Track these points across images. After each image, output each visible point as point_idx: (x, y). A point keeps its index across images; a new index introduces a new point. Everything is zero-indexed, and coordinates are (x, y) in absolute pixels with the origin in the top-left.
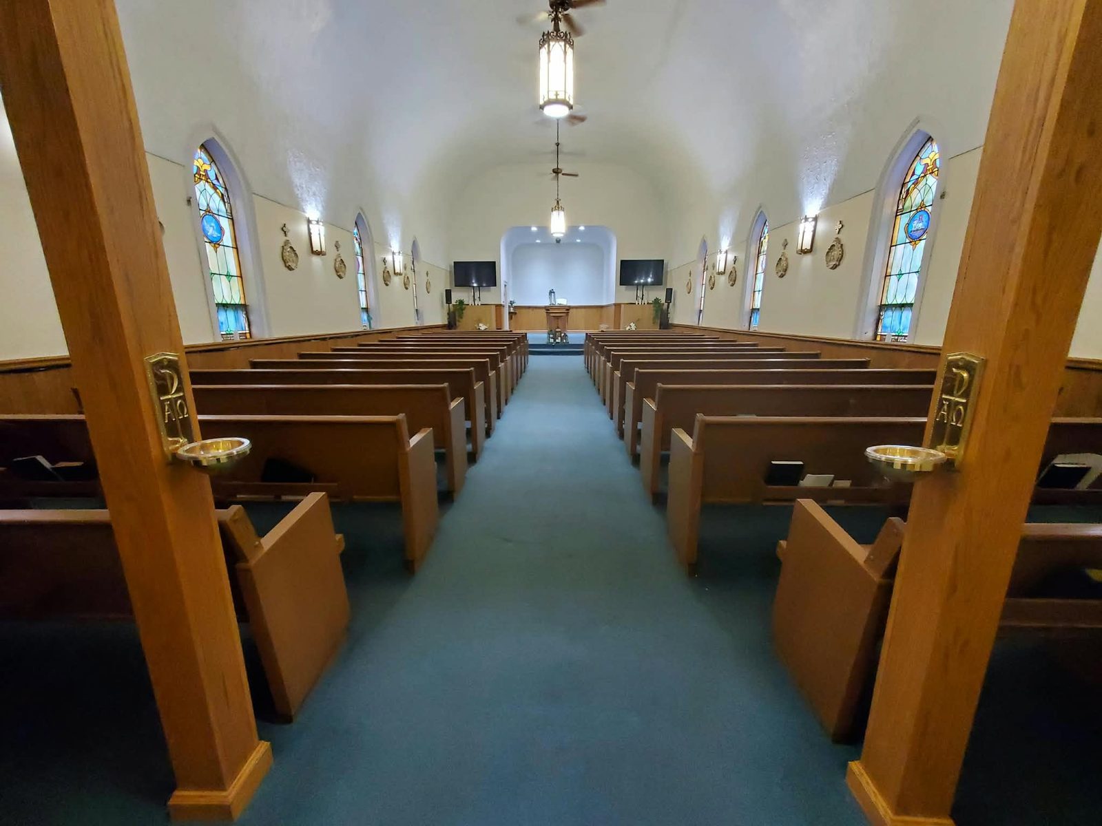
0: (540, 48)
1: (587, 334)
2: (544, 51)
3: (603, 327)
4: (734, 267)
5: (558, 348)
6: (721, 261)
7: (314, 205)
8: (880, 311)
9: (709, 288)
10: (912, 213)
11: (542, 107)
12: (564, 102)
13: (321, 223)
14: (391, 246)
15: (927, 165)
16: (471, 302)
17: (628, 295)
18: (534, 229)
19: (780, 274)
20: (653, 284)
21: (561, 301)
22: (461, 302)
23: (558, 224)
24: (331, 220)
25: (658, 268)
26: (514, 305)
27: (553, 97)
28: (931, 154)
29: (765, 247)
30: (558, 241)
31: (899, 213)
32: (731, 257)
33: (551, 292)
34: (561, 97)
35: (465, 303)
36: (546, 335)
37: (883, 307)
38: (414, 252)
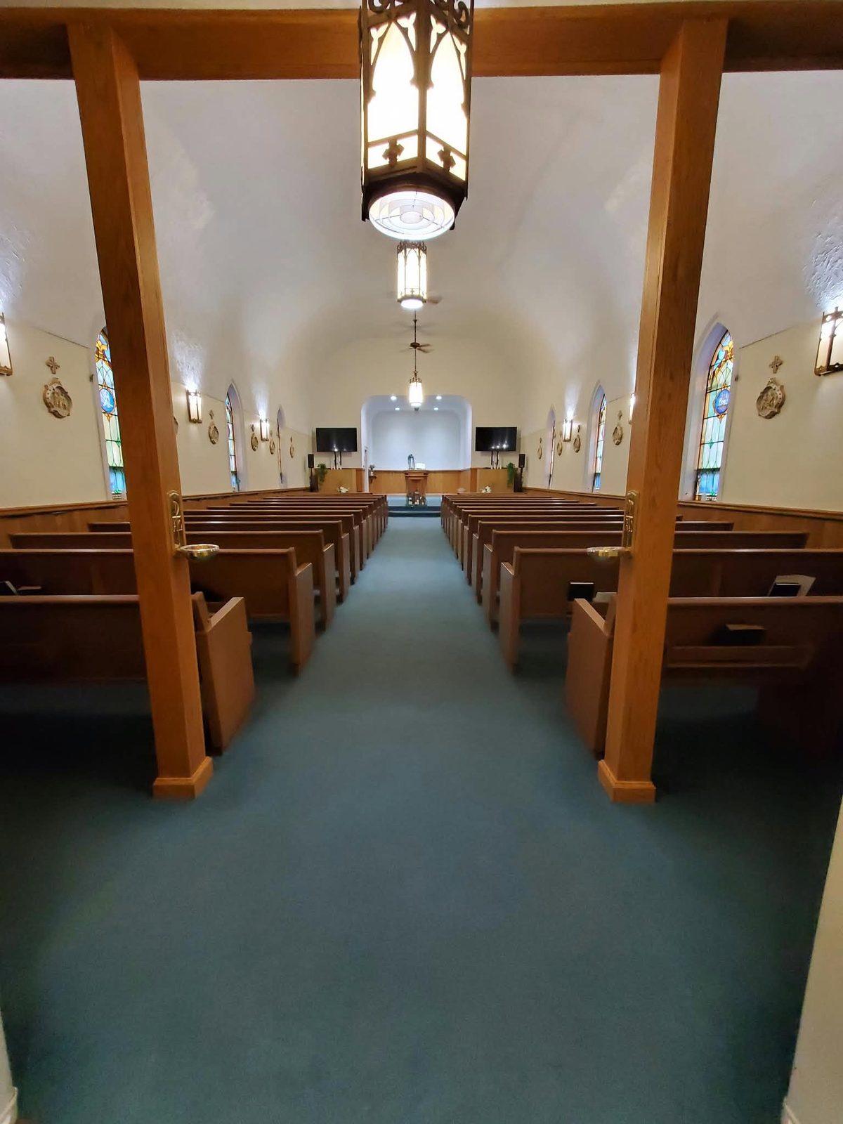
0: (398, 253)
1: (443, 496)
2: (401, 256)
3: (461, 491)
4: (578, 436)
5: (417, 510)
6: (567, 429)
7: (192, 378)
8: (698, 474)
9: (557, 455)
10: (718, 391)
11: (400, 301)
12: (419, 298)
13: (199, 395)
14: (258, 414)
15: (727, 352)
16: (332, 466)
17: (484, 460)
18: (394, 398)
19: (616, 442)
20: (508, 450)
21: (420, 466)
22: (323, 467)
23: (416, 395)
24: (207, 392)
25: (511, 435)
26: (374, 469)
27: (409, 293)
28: (728, 343)
29: (604, 418)
30: (417, 409)
31: (708, 391)
32: (575, 426)
33: (410, 457)
34: (416, 293)
35: (327, 467)
36: (405, 499)
37: (700, 472)
38: (279, 420)
